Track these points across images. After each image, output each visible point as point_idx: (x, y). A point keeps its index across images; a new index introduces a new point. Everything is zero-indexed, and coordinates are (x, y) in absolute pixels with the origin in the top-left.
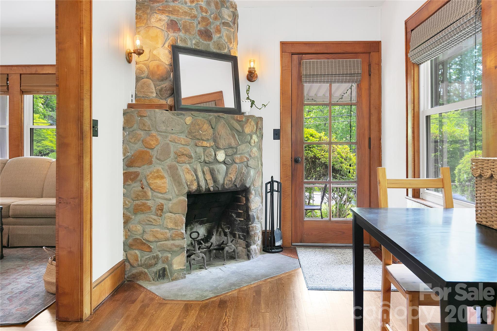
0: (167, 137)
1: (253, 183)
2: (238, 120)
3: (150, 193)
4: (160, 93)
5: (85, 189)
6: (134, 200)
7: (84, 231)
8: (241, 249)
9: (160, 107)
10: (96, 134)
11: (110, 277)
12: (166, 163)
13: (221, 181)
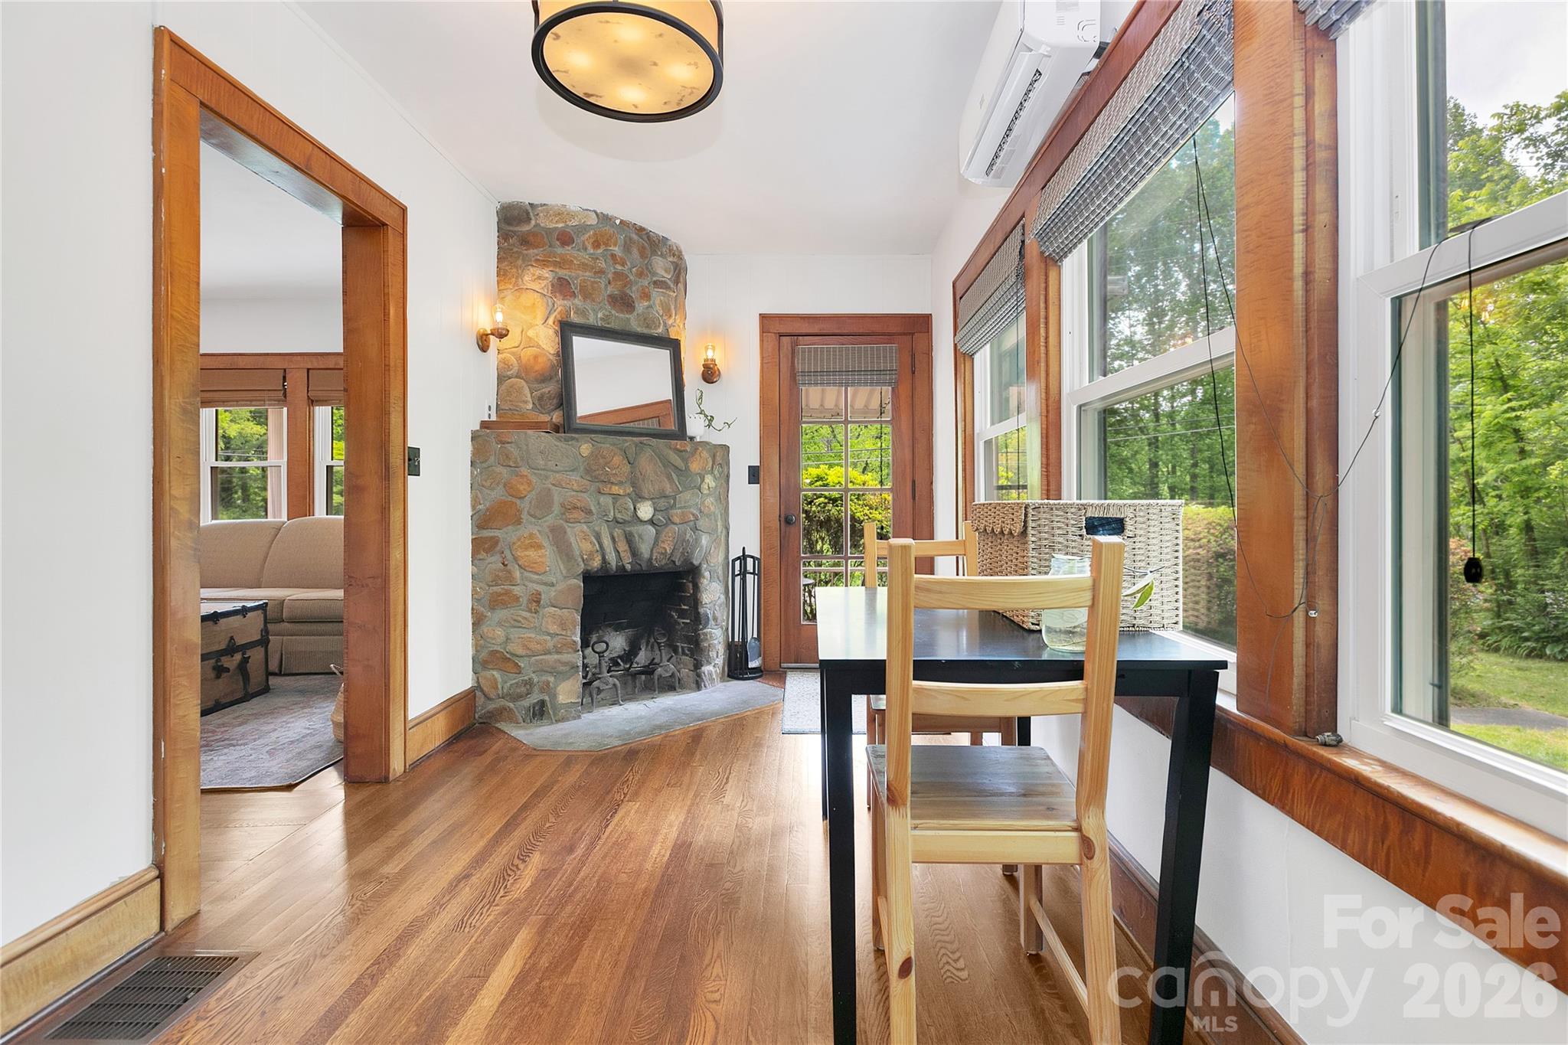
0: (547, 477)
1: (705, 559)
2: (678, 450)
3: (517, 574)
4: (540, 402)
5: (393, 563)
6: (489, 586)
7: (392, 632)
8: (685, 672)
9: (537, 426)
10: (415, 471)
11: (444, 712)
12: (545, 521)
13: (646, 555)
